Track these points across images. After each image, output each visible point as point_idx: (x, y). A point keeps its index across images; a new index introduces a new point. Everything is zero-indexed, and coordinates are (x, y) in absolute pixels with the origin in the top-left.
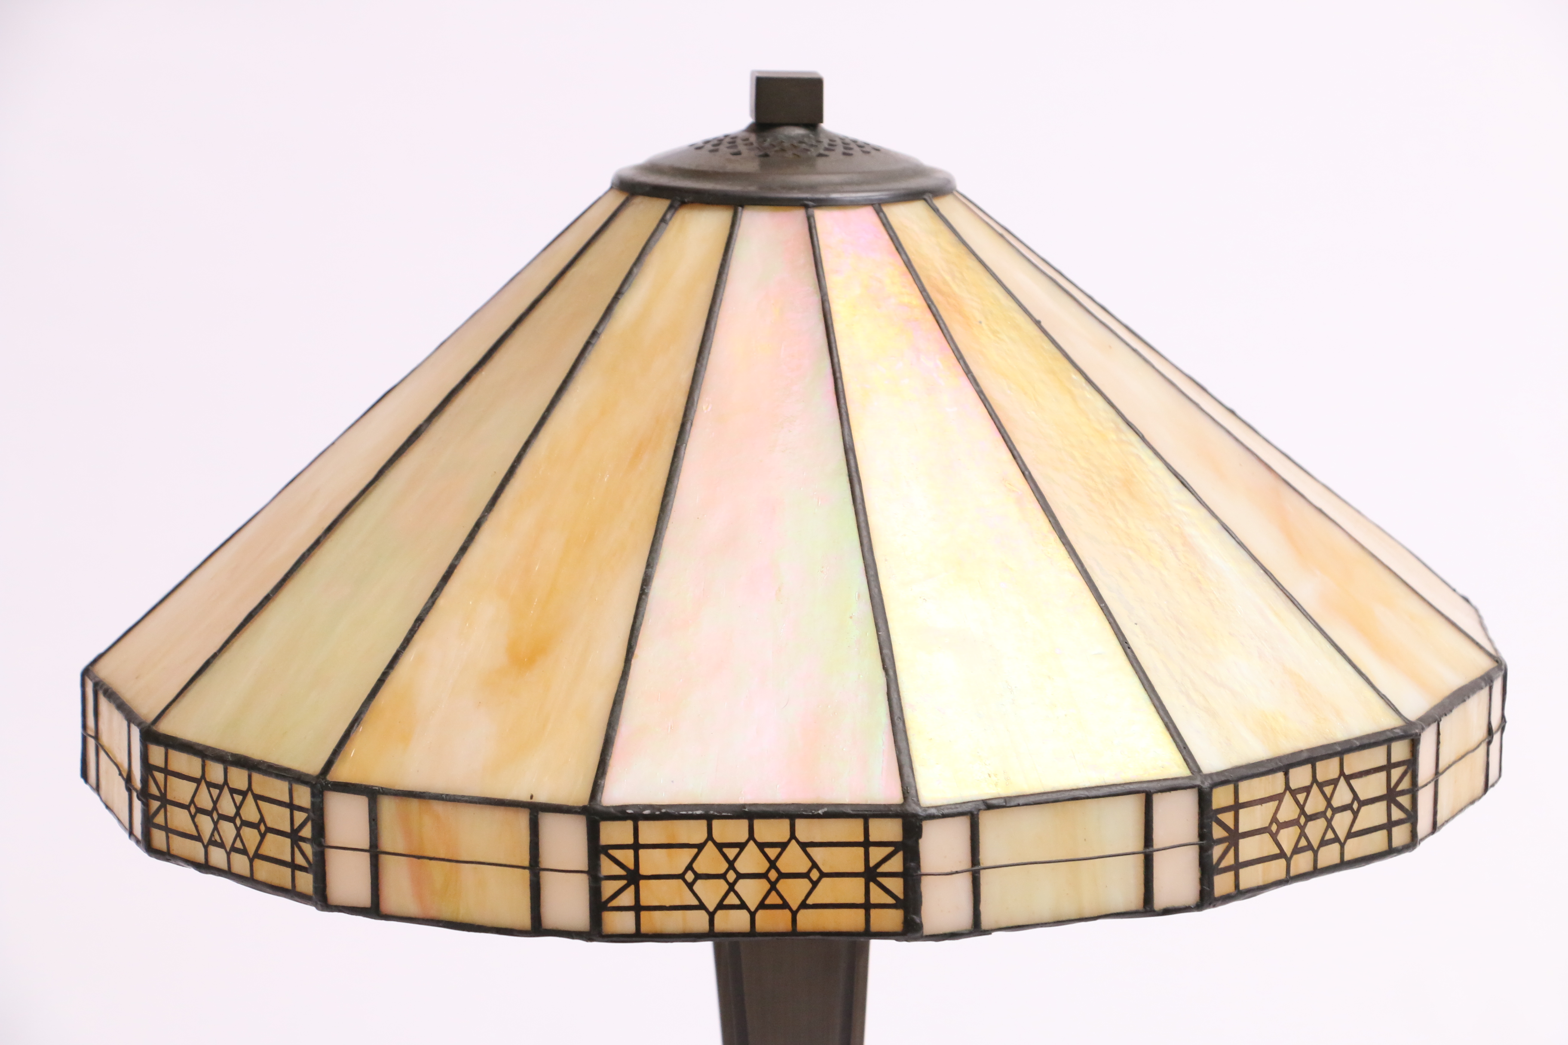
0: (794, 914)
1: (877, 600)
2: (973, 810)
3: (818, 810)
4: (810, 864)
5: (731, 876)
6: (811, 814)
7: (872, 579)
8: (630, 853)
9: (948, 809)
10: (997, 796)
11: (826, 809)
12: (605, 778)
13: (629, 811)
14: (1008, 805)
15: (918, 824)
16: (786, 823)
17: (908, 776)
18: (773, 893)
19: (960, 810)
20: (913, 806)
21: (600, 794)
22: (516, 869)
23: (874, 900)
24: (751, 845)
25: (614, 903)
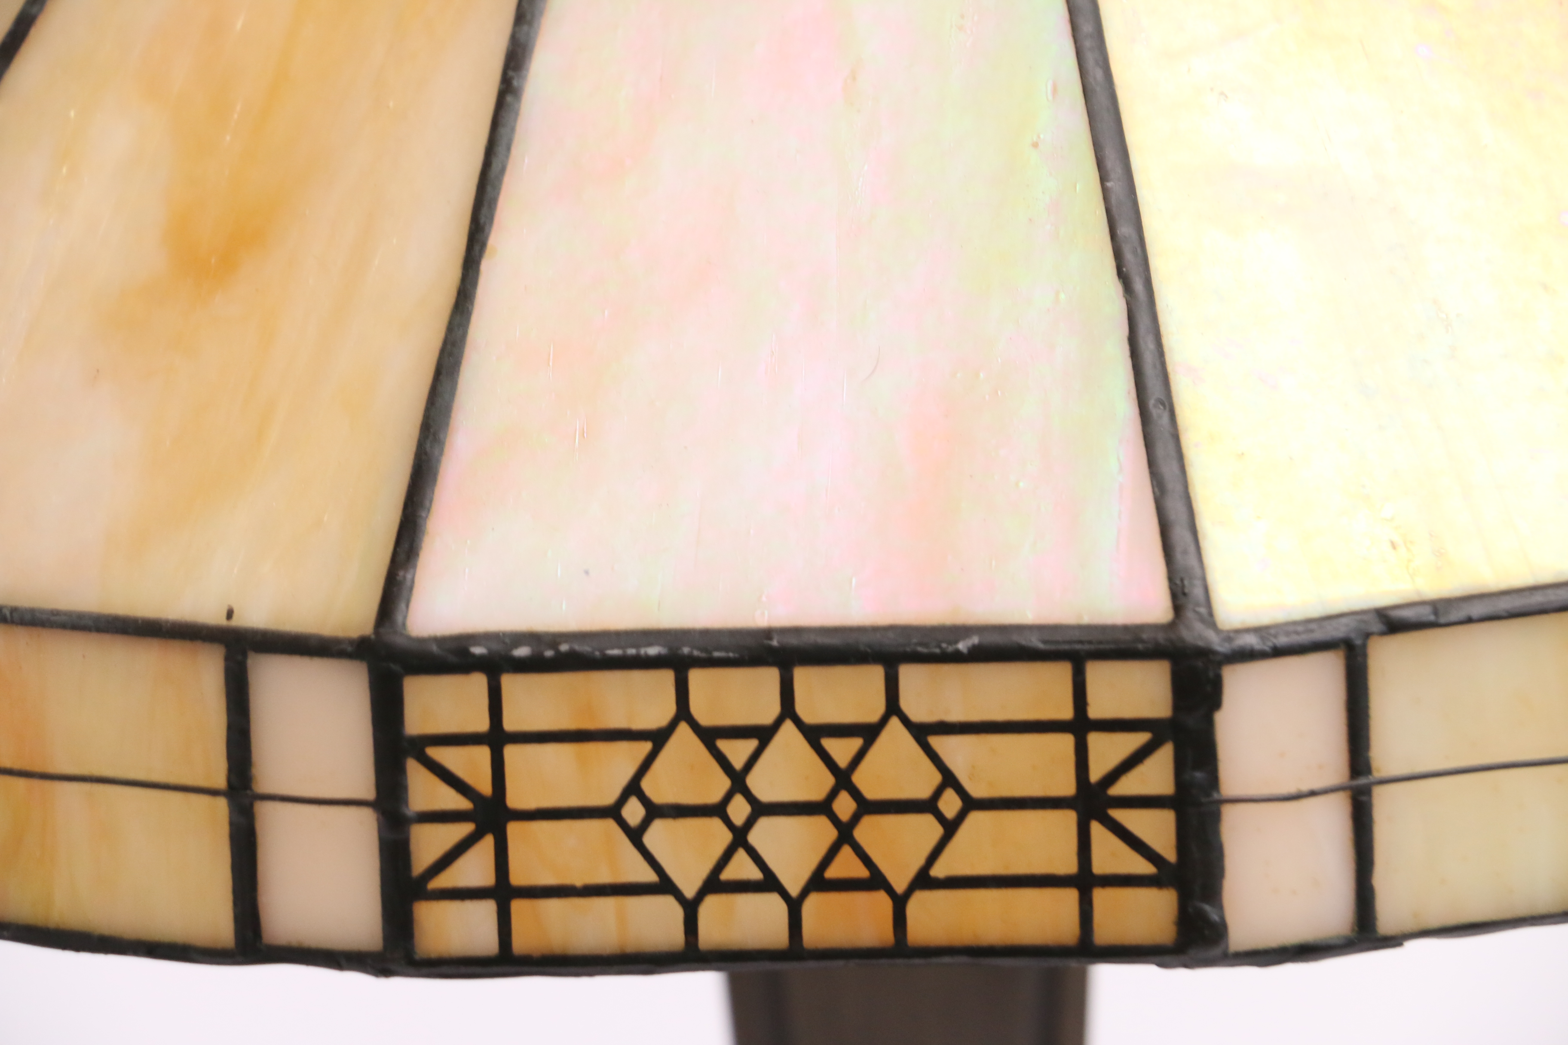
0: (900, 903)
1: (1101, 99)
2: (1353, 635)
3: (956, 642)
4: (937, 778)
5: (739, 810)
6: (937, 651)
7: (1088, 44)
8: (482, 754)
9: (1288, 634)
10: (1415, 598)
11: (975, 640)
12: (415, 567)
13: (478, 650)
14: (1442, 620)
15: (1211, 674)
16: (875, 674)
17: (1185, 552)
18: (846, 851)
19: (1319, 635)
20: (1199, 627)
21: (403, 606)
22: (194, 798)
23: (1101, 865)
24: (788, 731)
25: (444, 880)
